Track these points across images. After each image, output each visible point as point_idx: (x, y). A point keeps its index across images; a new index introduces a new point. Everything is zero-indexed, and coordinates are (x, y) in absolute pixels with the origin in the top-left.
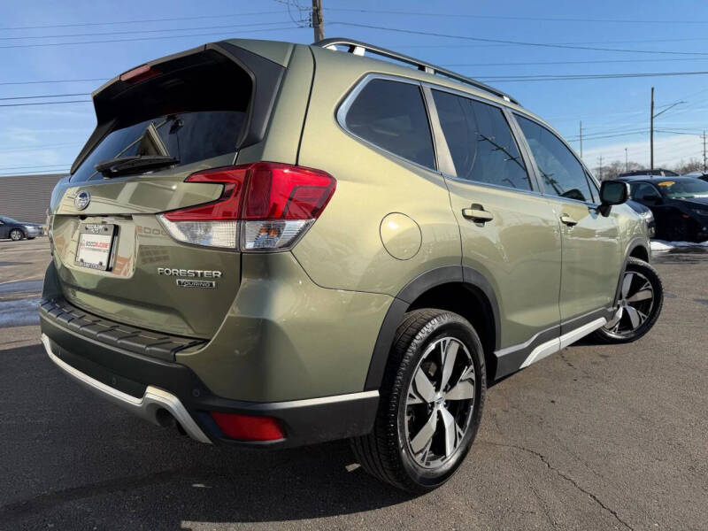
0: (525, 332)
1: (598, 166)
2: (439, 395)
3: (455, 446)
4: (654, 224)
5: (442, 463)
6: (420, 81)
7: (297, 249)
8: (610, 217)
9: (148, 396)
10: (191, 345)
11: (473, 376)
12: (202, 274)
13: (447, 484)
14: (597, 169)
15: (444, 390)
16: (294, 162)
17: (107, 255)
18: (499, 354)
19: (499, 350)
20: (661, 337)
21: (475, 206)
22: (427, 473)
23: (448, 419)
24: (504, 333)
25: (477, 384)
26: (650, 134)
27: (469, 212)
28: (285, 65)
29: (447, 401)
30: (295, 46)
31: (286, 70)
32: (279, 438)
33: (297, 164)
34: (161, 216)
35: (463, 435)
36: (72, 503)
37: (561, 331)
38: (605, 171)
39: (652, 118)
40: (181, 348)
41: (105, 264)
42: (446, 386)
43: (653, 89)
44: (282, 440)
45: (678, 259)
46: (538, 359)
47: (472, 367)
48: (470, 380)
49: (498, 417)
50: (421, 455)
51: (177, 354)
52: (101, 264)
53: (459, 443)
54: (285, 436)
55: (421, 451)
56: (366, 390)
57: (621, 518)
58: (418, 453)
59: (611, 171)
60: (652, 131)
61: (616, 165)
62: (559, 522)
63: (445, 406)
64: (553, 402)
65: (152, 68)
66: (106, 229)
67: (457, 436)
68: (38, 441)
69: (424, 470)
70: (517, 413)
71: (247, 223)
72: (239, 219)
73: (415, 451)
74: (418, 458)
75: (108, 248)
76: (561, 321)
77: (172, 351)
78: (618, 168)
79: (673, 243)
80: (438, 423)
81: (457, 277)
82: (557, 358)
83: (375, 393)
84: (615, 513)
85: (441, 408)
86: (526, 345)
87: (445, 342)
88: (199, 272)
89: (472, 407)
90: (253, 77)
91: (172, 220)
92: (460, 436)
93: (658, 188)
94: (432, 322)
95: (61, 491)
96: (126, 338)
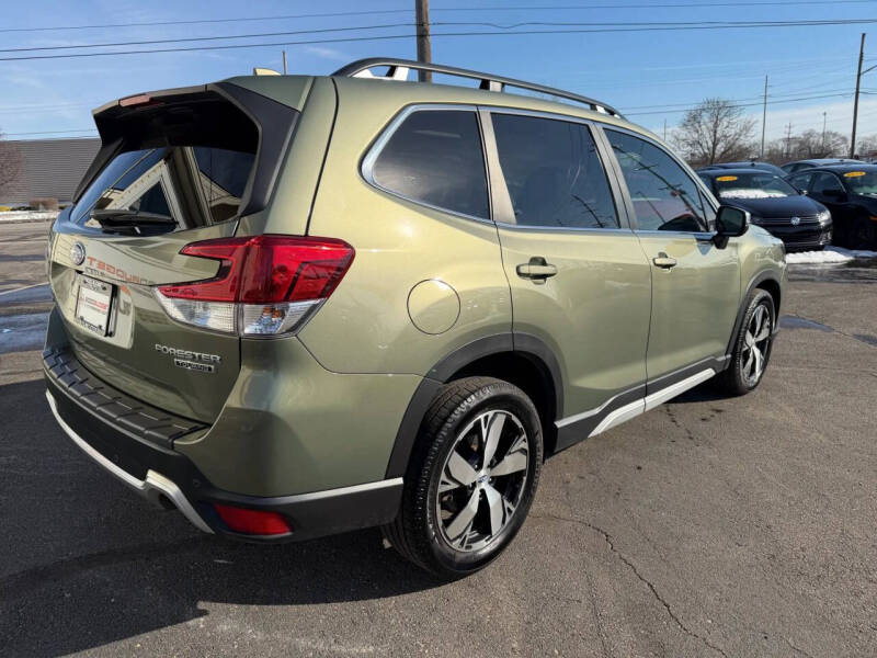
0: (596, 397)
1: (786, 136)
2: (483, 472)
3: (503, 522)
4: (831, 228)
5: (486, 544)
6: (477, 105)
7: (304, 332)
8: (728, 249)
9: (148, 480)
10: (193, 430)
11: (525, 445)
12: (200, 357)
13: (492, 565)
14: (784, 140)
15: (489, 466)
16: (303, 233)
17: (105, 317)
18: (559, 424)
19: (561, 418)
20: (795, 386)
21: (534, 261)
22: (467, 557)
23: (494, 497)
24: (567, 400)
25: (531, 453)
26: (854, 96)
27: (524, 270)
28: (300, 109)
29: (492, 478)
30: (315, 78)
31: (301, 114)
32: (285, 532)
33: (306, 235)
34: (156, 289)
35: (513, 509)
36: (91, 571)
37: (646, 392)
38: (795, 143)
39: (859, 75)
40: (180, 435)
41: (104, 328)
42: (492, 462)
43: (864, 35)
44: (288, 534)
45: (853, 276)
46: (617, 424)
47: (524, 436)
48: (522, 451)
49: (572, 483)
50: (459, 541)
51: (175, 442)
52: (100, 327)
53: (508, 519)
54: (292, 530)
55: (459, 537)
56: (387, 478)
57: (673, 612)
58: (455, 539)
59: (802, 143)
60: (857, 93)
61: (810, 134)
62: (605, 612)
63: (490, 483)
64: (639, 468)
65: (152, 99)
66: (104, 289)
67: (506, 511)
68: (60, 497)
69: (463, 556)
70: (594, 481)
71: (247, 306)
72: (236, 301)
73: (451, 538)
74: (456, 544)
75: (107, 310)
76: (647, 380)
77: (170, 437)
78: (811, 139)
79: (855, 252)
80: (480, 502)
81: (506, 346)
82: (661, 411)
83: (399, 481)
84: (668, 607)
85: (485, 485)
86: (597, 411)
87: (486, 418)
88: (197, 354)
89: (525, 478)
90: (260, 128)
91: (168, 296)
92: (510, 511)
93: (844, 180)
94: (469, 400)
95: (81, 557)
96: (125, 416)
